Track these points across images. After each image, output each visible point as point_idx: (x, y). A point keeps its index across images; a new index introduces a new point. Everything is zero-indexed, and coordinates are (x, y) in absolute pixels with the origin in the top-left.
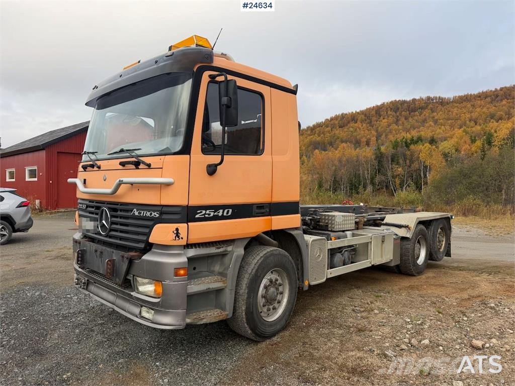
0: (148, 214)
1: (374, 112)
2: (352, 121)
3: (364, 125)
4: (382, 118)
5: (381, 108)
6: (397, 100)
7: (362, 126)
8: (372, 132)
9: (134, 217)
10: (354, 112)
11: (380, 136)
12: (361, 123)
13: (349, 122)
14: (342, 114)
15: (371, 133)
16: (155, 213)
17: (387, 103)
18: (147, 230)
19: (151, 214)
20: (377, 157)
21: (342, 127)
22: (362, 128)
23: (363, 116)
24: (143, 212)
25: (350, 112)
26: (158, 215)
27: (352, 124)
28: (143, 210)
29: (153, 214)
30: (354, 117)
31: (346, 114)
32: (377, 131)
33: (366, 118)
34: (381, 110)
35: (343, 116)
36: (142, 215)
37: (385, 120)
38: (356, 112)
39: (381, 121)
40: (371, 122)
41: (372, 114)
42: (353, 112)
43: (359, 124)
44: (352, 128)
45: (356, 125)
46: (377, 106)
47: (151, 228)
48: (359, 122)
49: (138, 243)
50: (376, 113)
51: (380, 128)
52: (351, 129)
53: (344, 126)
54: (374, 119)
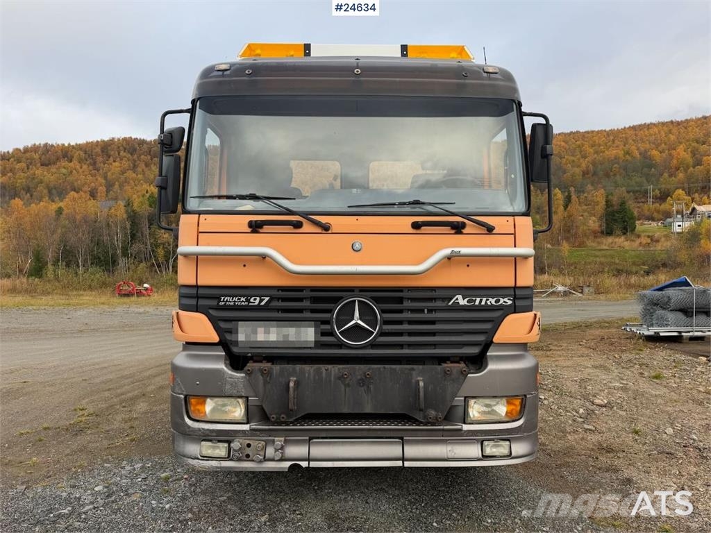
1: (98, 150)
2: (64, 157)
3: (85, 167)
4: (111, 159)
5: (110, 146)
6: (133, 137)
7: (81, 168)
8: (99, 179)
9: (458, 308)
10: (66, 145)
11: (113, 185)
12: (80, 162)
13: (58, 159)
14: (46, 145)
15: (97, 180)
16: (506, 300)
17: (119, 140)
20: (129, 217)
21: (46, 165)
22: (81, 171)
23: (82, 154)
24: (478, 300)
25: (60, 143)
26: (510, 302)
27: (64, 163)
29: (502, 301)
30: (67, 153)
31: (52, 146)
32: (105, 178)
33: (87, 156)
34: (109, 148)
35: (47, 148)
36: (477, 303)
37: (117, 164)
38: (69, 144)
39: (111, 164)
40: (95, 163)
41: (96, 153)
42: (63, 145)
43: (75, 164)
44: (65, 168)
45: (71, 164)
46: (103, 141)
48: (75, 161)
49: (461, 348)
50: (103, 152)
51: (109, 174)
52: (64, 171)
53: (50, 164)
54: (99, 159)
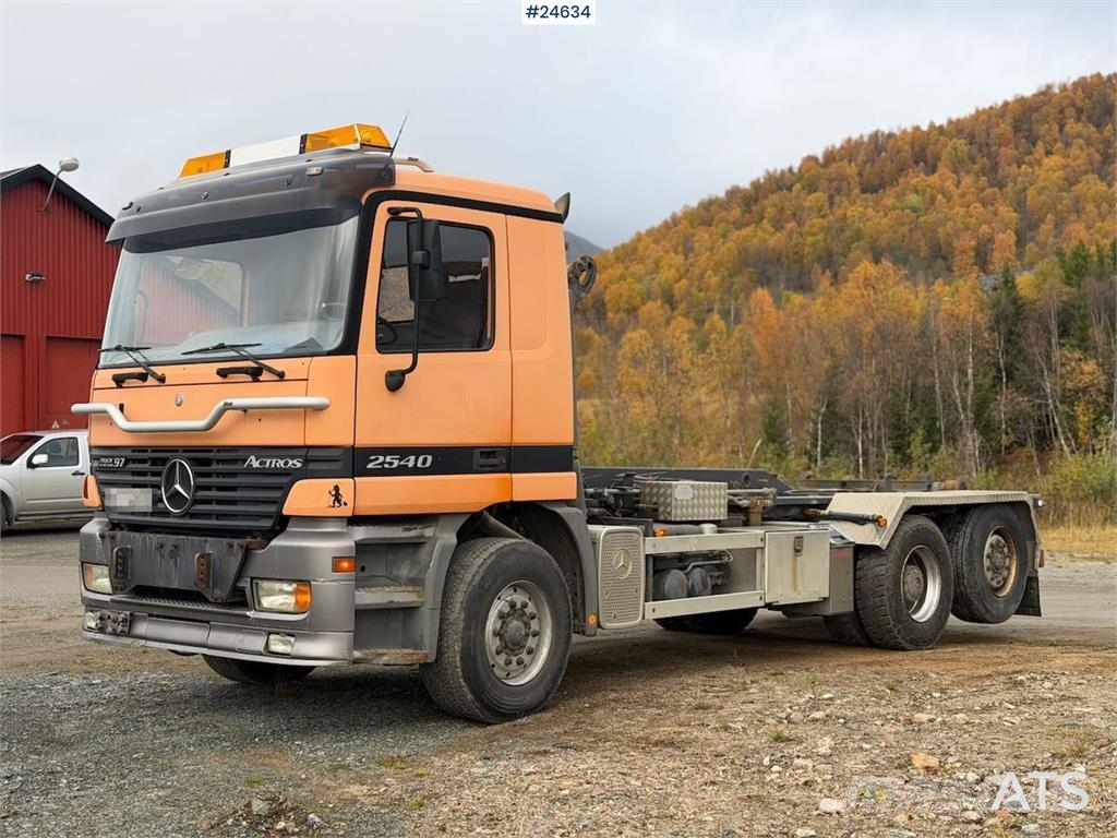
0: (281, 463)
1: (1005, 127)
2: (917, 163)
3: (967, 180)
4: (1040, 147)
5: (1037, 110)
7: (958, 184)
8: (1002, 209)
9: (251, 472)
10: (925, 128)
11: (1034, 225)
12: (955, 171)
13: (902, 170)
14: (875, 136)
15: (996, 213)
16: (295, 462)
18: (277, 494)
19: (286, 463)
20: (999, 319)
21: (873, 190)
22: (956, 193)
23: (961, 144)
24: (269, 461)
25: (908, 126)
26: (299, 465)
27: (916, 178)
28: (268, 457)
29: (291, 462)
30: (923, 149)
31: (891, 136)
32: (1020, 206)
33: (975, 149)
34: (1035, 116)
35: (878, 144)
37: (1055, 160)
38: (932, 126)
39: (1039, 164)
40: (994, 167)
41: (1000, 136)
42: (917, 129)
43: (943, 177)
44: (916, 191)
45: (933, 179)
46: (1021, 101)
47: (286, 489)
48: (942, 169)
49: (257, 520)
50: (1017, 130)
51: (1031, 192)
52: (913, 199)
53: (882, 186)
54: (1008, 152)
